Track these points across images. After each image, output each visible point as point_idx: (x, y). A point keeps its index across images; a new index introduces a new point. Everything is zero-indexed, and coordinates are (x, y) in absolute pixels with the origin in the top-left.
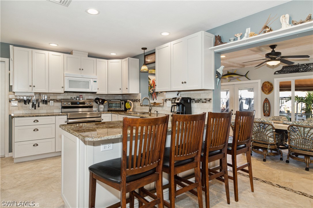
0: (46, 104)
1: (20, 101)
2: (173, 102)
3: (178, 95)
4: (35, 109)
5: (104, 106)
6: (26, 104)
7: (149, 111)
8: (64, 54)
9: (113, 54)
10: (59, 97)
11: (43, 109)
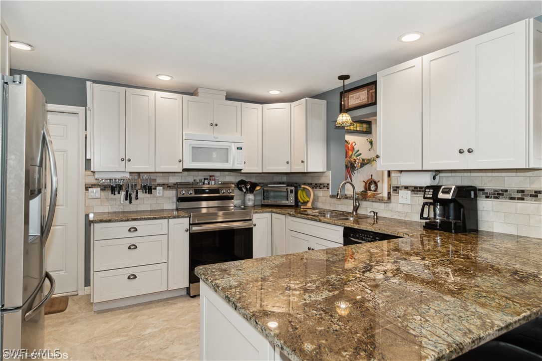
0: (149, 193)
1: (104, 188)
2: (428, 196)
3: (434, 178)
4: (130, 202)
5: (255, 196)
6: (115, 194)
7: (354, 210)
8: (183, 95)
9: (274, 93)
10: (173, 180)
11: (144, 202)
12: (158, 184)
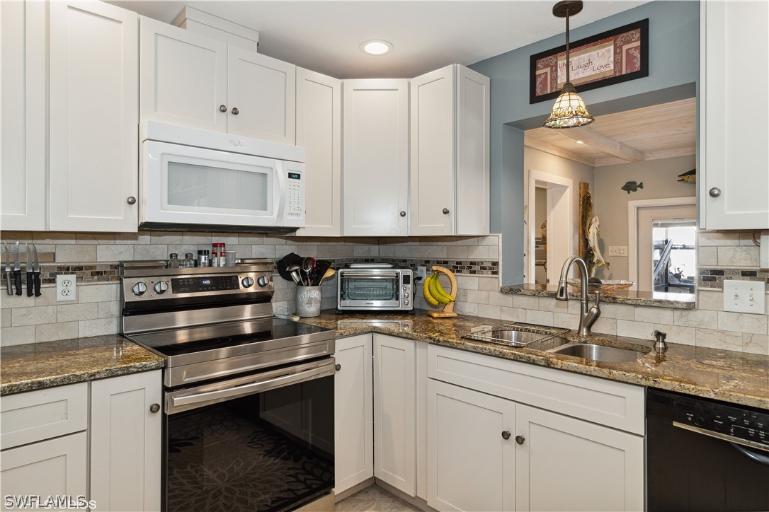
0: (29, 294)
5: (322, 290)
8: (142, 16)
10: (108, 254)
12: (60, 268)
